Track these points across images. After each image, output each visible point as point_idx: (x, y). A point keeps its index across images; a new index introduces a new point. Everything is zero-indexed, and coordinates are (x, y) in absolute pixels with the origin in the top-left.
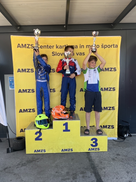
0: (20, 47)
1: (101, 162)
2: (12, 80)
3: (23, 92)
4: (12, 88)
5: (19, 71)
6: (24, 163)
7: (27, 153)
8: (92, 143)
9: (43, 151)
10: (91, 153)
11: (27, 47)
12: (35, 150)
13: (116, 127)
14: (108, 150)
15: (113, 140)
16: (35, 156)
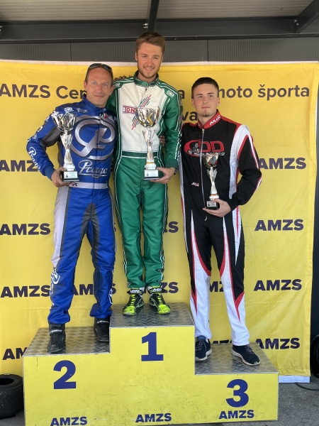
0: (8, 93)
3: (14, 233)
8: (231, 396)
11: (28, 94)
13: (306, 343)
14: (279, 416)
15: (296, 383)
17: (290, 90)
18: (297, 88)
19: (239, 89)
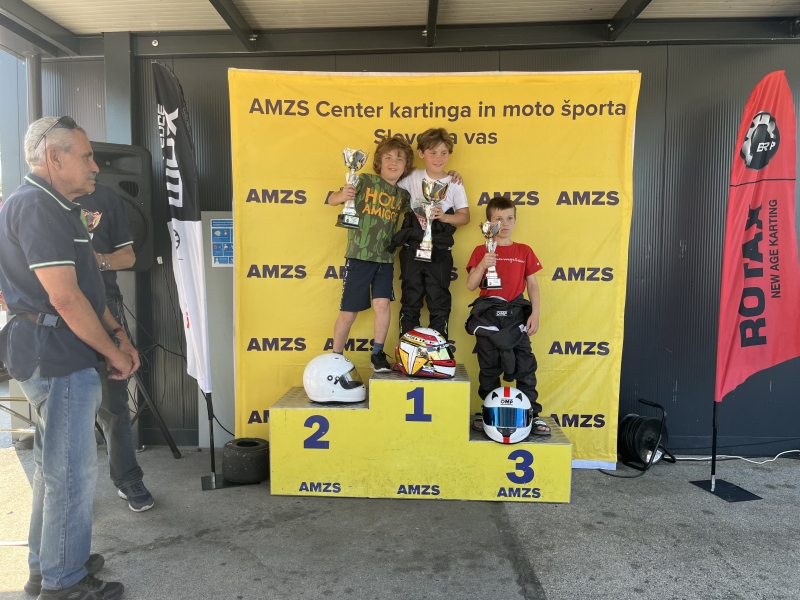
0: (260, 109)
1: (541, 532)
2: (222, 231)
3: (265, 276)
4: (220, 262)
5: (252, 196)
6: (266, 521)
7: (273, 492)
8: (513, 470)
9: (331, 488)
10: (507, 505)
11: (284, 111)
12: (304, 484)
13: (613, 421)
14: (572, 499)
15: (599, 470)
16: (303, 503)
17: (602, 106)
18: (610, 105)
19: (538, 106)
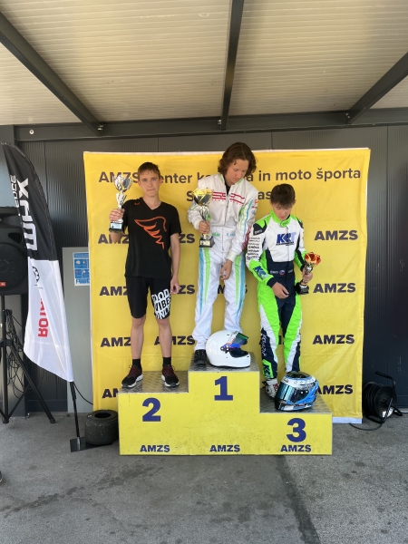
0: (106, 179)
2: (81, 261)
3: (112, 294)
4: (80, 282)
5: (102, 239)
7: (122, 453)
8: (291, 432)
10: (287, 458)
13: (358, 389)
14: (333, 451)
15: (350, 424)
16: (143, 462)
17: (344, 172)
18: (350, 171)
19: (300, 172)
